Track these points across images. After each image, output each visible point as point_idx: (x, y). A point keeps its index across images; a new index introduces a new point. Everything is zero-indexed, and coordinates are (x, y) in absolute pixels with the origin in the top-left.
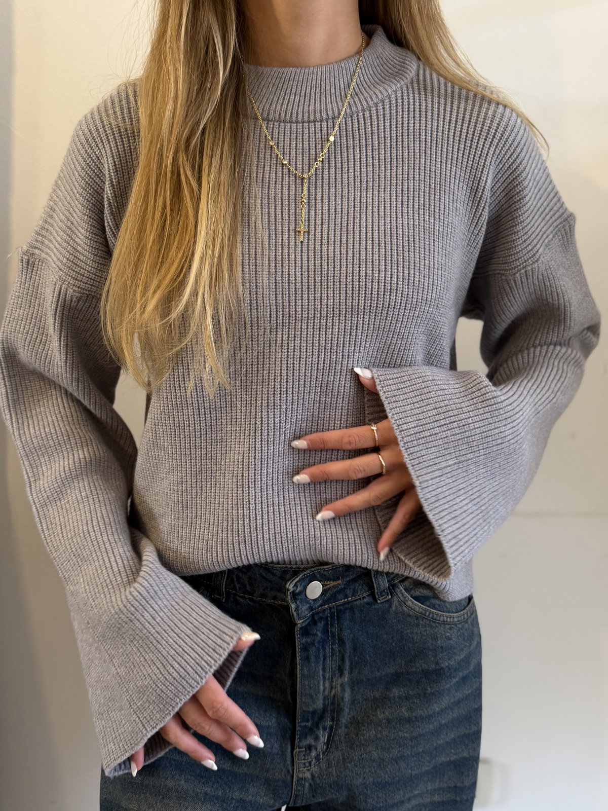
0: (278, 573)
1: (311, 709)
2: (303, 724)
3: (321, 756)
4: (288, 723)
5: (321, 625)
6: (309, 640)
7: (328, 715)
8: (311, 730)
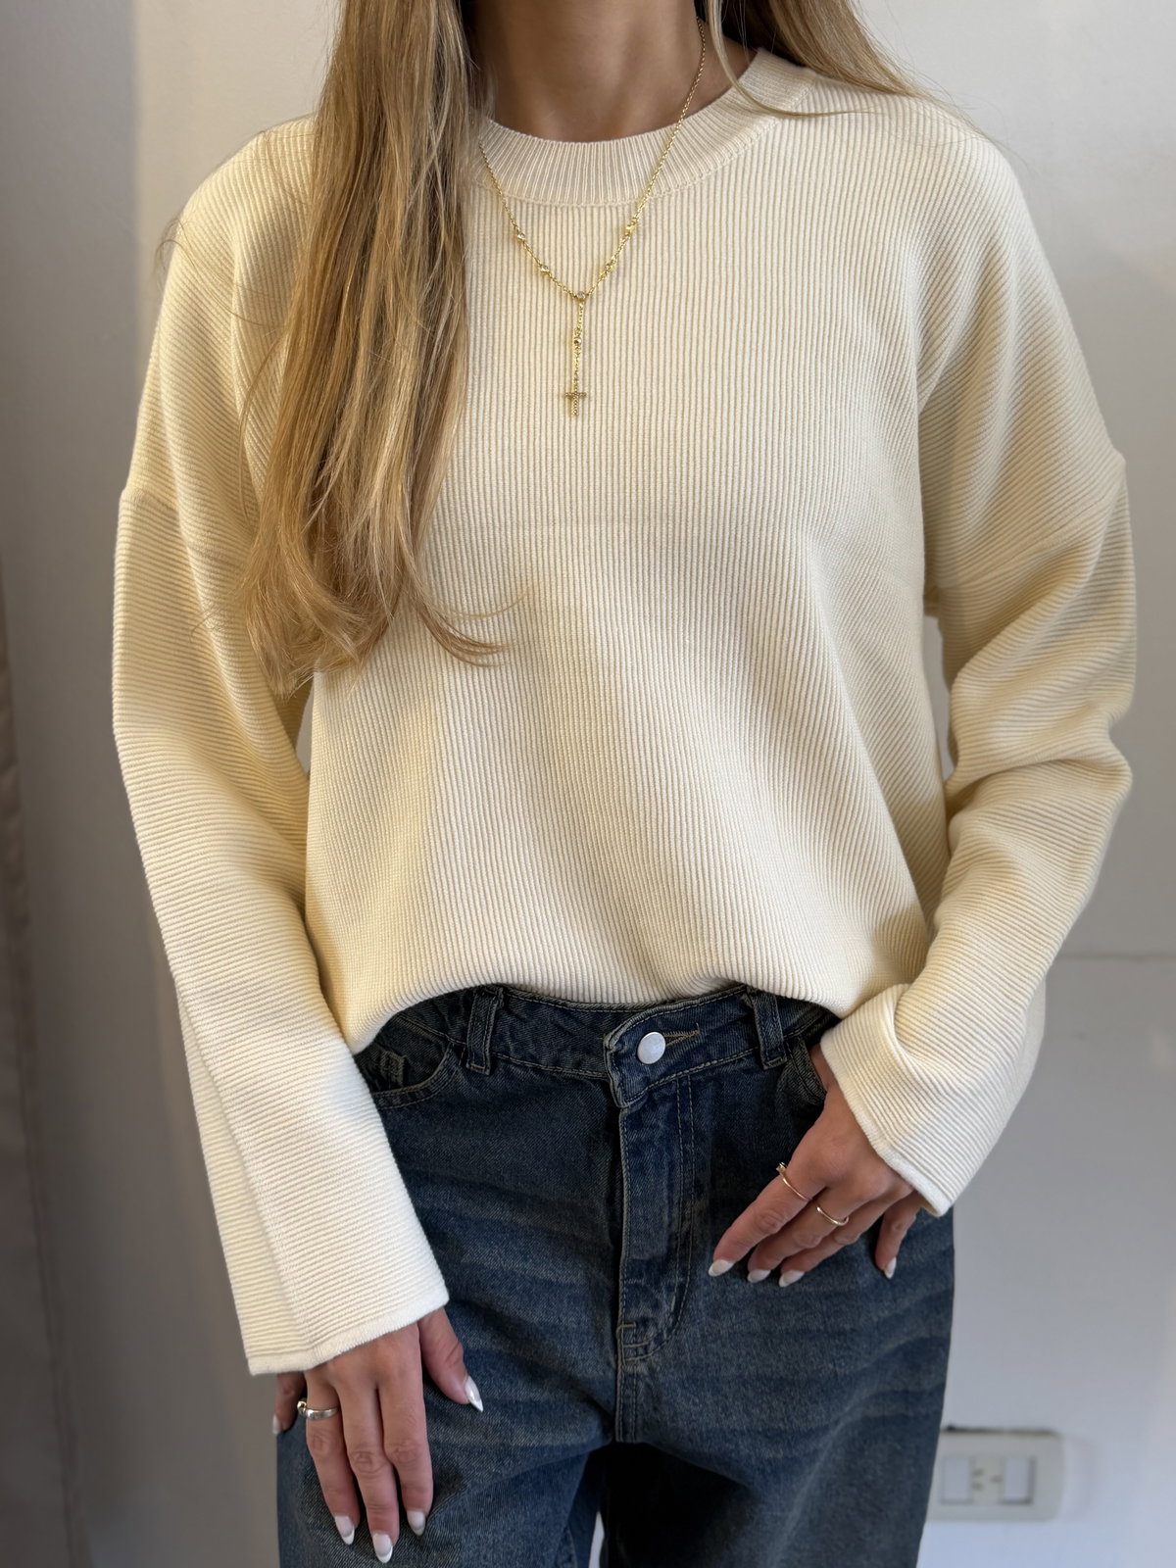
0: (587, 1020)
1: (647, 1257)
2: (631, 1282)
3: (665, 1336)
4: (606, 1280)
5: (663, 1109)
6: (643, 1137)
7: (676, 1266)
8: (645, 1290)
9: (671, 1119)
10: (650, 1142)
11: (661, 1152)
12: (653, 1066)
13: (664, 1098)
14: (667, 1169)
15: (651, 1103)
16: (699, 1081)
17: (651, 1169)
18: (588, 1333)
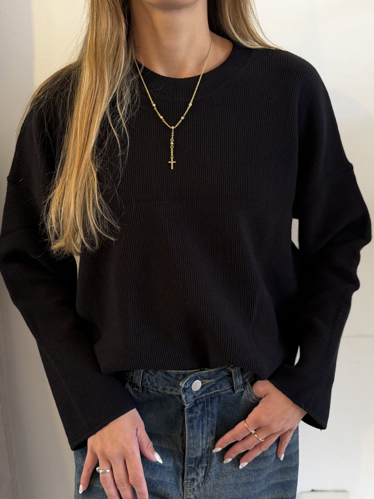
0: (174, 376)
1: (194, 457)
2: (189, 465)
4: (180, 465)
5: (200, 406)
6: (193, 416)
7: (204, 460)
8: (194, 469)
9: (203, 410)
10: (195, 417)
11: (199, 421)
12: (197, 392)
13: (200, 403)
14: (201, 427)
15: (196, 404)
16: (213, 397)
17: (195, 427)
18: (174, 484)
